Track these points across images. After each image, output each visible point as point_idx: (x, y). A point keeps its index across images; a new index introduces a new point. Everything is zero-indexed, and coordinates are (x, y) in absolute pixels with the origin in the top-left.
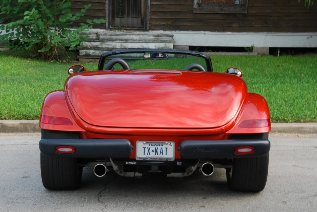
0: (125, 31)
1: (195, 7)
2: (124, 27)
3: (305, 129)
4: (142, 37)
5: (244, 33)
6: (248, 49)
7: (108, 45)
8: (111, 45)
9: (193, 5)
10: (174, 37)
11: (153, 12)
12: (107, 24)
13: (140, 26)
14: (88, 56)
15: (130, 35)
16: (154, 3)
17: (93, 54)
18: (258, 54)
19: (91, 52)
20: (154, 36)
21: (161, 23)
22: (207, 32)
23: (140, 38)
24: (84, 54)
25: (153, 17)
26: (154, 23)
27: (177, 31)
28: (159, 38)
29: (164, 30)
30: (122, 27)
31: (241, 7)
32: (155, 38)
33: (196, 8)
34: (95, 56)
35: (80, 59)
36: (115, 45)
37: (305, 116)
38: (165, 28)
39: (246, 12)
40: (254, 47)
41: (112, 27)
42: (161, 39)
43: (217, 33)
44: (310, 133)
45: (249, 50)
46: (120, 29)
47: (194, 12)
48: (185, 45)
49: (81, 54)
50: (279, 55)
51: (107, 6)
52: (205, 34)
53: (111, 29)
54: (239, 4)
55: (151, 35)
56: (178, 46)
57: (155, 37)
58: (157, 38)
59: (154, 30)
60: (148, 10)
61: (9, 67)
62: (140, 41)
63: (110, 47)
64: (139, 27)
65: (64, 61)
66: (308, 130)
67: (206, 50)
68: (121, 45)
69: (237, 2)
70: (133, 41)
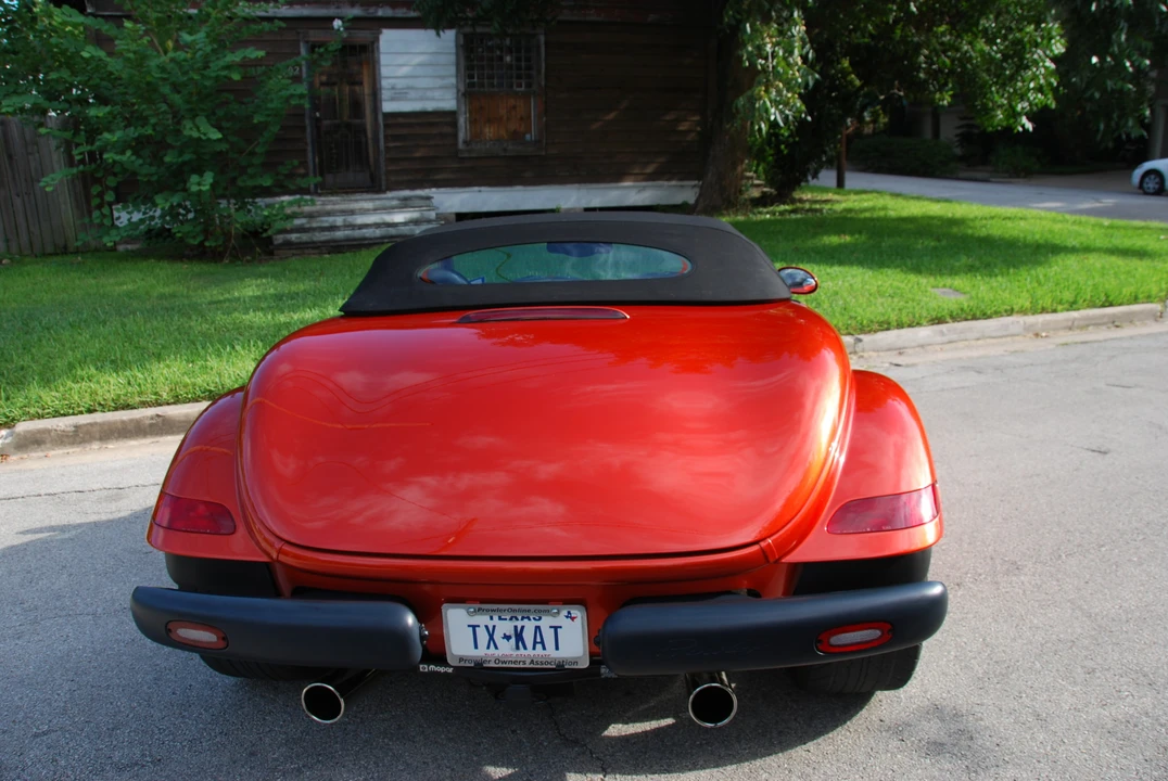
0: (346, 195)
1: (461, 148)
2: (343, 189)
4: (376, 203)
5: (543, 187)
7: (322, 222)
8: (327, 221)
9: (456, 144)
10: (434, 202)
11: (391, 160)
12: (312, 187)
13: (369, 185)
14: (288, 244)
15: (356, 201)
16: (391, 145)
17: (299, 241)
19: (294, 237)
20: (399, 199)
21: (405, 178)
22: (483, 188)
23: (375, 205)
24: (280, 241)
25: (390, 168)
26: (393, 178)
28: (409, 202)
29: (412, 188)
30: (338, 188)
31: (536, 145)
32: (402, 204)
33: (463, 150)
34: (300, 243)
35: (275, 252)
36: (335, 221)
38: (411, 186)
39: (543, 153)
40: (560, 208)
41: (321, 189)
42: (413, 205)
46: (336, 192)
47: (460, 155)
48: (449, 211)
49: (276, 243)
51: (310, 154)
52: (479, 191)
53: (320, 195)
54: (532, 141)
55: (393, 198)
57: (399, 202)
58: (405, 204)
59: (395, 190)
60: (381, 156)
61: (154, 282)
62: (375, 210)
63: (326, 225)
65: (249, 258)
68: (345, 220)
69: (528, 137)
70: (365, 212)
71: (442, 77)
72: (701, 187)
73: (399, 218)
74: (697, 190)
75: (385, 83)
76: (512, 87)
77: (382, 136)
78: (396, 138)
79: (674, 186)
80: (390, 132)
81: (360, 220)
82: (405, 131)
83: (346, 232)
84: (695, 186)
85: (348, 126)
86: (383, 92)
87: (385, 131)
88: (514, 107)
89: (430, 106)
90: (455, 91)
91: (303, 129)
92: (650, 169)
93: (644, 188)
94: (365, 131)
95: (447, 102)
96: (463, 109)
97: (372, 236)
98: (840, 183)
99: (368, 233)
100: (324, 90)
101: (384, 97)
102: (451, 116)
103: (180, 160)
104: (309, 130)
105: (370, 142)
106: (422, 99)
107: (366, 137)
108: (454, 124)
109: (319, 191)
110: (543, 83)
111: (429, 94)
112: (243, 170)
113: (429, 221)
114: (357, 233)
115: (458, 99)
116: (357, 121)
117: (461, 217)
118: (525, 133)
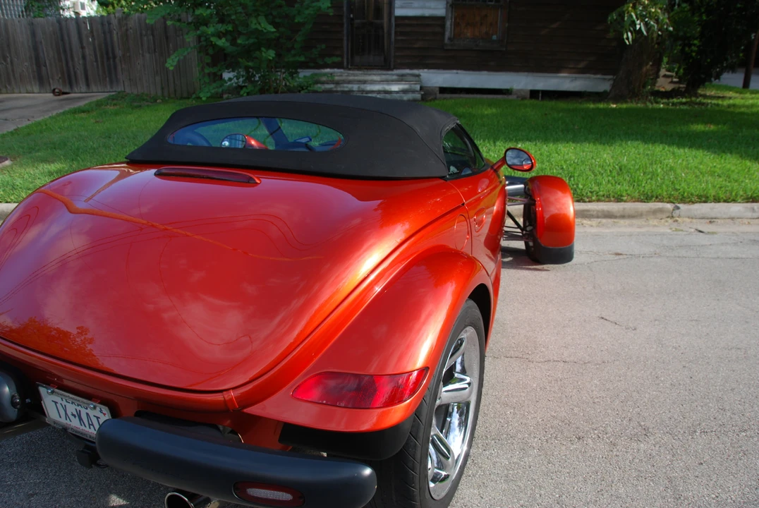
0: (366, 71)
1: (446, 43)
2: (365, 66)
3: (592, 213)
4: (383, 77)
5: (502, 73)
6: (506, 91)
7: (344, 87)
8: (347, 87)
9: (443, 40)
10: (421, 77)
11: (398, 49)
12: (345, 64)
13: (383, 65)
15: (370, 75)
16: (400, 38)
18: (517, 97)
20: (398, 75)
21: (408, 61)
22: (459, 71)
23: (380, 78)
25: (397, 54)
26: (399, 61)
27: (426, 70)
28: (404, 78)
29: (411, 68)
30: (363, 66)
31: (499, 43)
32: (399, 79)
36: (353, 87)
37: (591, 192)
38: (411, 67)
39: (504, 49)
40: (513, 89)
41: (351, 66)
42: (406, 80)
43: (471, 72)
44: (598, 217)
45: (508, 92)
46: (361, 68)
47: (445, 48)
48: (435, 86)
50: (540, 98)
51: (345, 42)
52: (458, 73)
53: (350, 69)
54: (497, 40)
55: (393, 75)
56: (426, 87)
58: (401, 79)
59: (399, 69)
60: (392, 46)
62: (381, 82)
63: (346, 89)
64: (381, 66)
66: (595, 213)
67: (459, 92)
68: (359, 87)
69: (494, 37)
70: (373, 82)
72: (614, 80)
73: (395, 88)
74: (611, 82)
77: (393, 32)
78: (402, 33)
79: (599, 78)
80: (398, 29)
81: (369, 87)
82: (409, 29)
84: (610, 79)
85: (372, 24)
86: (396, 1)
87: (395, 29)
88: (486, 16)
89: (427, 13)
90: (445, 3)
91: (342, 25)
92: (581, 65)
93: (576, 78)
94: (383, 28)
95: (439, 10)
96: (450, 15)
98: (746, 84)
101: (396, 5)
102: (440, 20)
103: (247, 43)
104: (345, 26)
105: (386, 36)
106: (422, 8)
107: (383, 32)
108: (443, 26)
109: (349, 67)
111: (427, 4)
112: (289, 50)
113: (414, 91)
115: (447, 9)
116: (378, 21)
117: (443, 90)
118: (493, 35)
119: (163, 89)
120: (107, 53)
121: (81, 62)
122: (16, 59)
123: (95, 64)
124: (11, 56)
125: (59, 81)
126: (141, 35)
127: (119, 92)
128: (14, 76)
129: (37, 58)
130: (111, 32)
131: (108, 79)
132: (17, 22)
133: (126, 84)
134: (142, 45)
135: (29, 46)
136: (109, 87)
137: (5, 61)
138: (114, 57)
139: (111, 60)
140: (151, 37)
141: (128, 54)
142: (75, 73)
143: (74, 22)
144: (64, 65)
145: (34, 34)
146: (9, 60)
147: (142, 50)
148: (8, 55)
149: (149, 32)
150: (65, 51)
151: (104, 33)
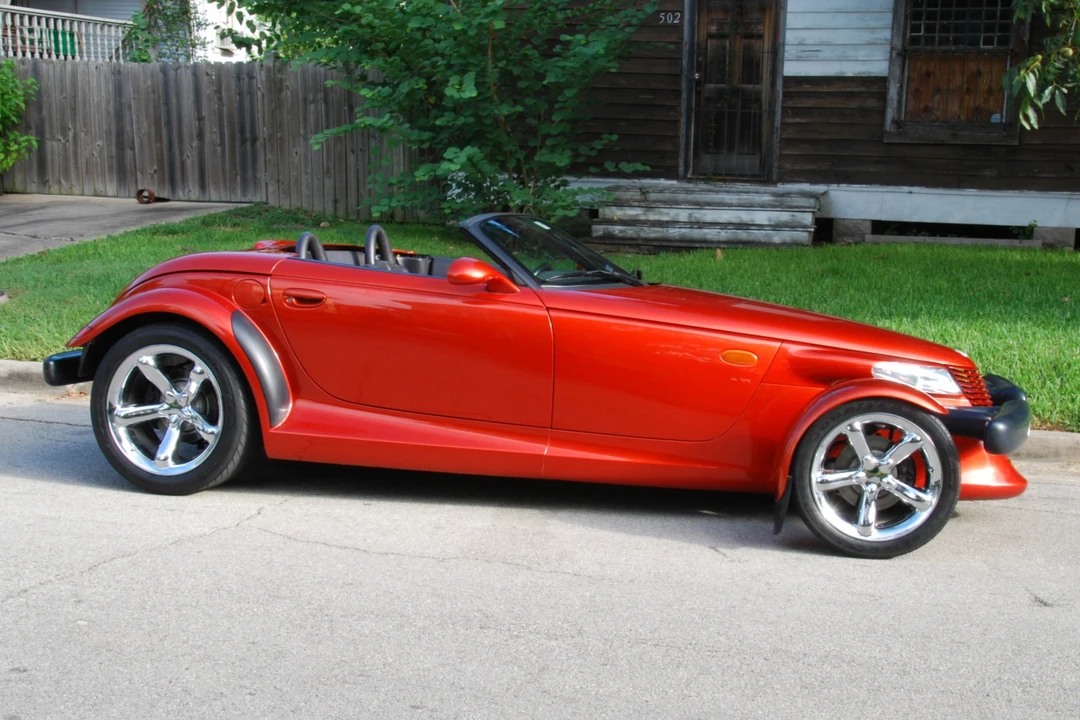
0: (718, 184)
1: (888, 129)
2: (720, 175)
4: (744, 196)
5: (1010, 193)
6: (1021, 231)
7: (662, 214)
8: (667, 214)
9: (883, 123)
10: (827, 199)
11: (787, 142)
12: (681, 169)
13: (757, 172)
14: (609, 238)
15: (718, 192)
16: (790, 120)
17: (621, 235)
18: (1043, 244)
19: (617, 229)
21: (807, 167)
22: (915, 189)
23: (739, 199)
24: (601, 233)
25: (786, 152)
26: (788, 166)
27: (843, 186)
28: (785, 199)
29: (813, 182)
30: (715, 175)
31: (1005, 130)
32: (776, 201)
33: (890, 132)
34: (624, 239)
36: (677, 215)
38: (814, 178)
39: (1016, 143)
40: (1035, 226)
41: (693, 174)
42: (789, 204)
43: (941, 191)
45: (1023, 233)
46: (710, 179)
47: (885, 141)
48: (862, 217)
49: (595, 235)
51: (683, 127)
52: (911, 193)
53: (690, 181)
54: (1001, 122)
56: (844, 219)
57: (774, 198)
58: (780, 201)
59: (789, 182)
60: (775, 136)
62: (739, 206)
63: (665, 218)
64: (753, 176)
67: (914, 231)
68: (690, 215)
69: (996, 118)
70: (721, 205)
71: (873, 29)
73: (761, 217)
75: (790, 37)
76: (978, 44)
77: (779, 108)
78: (797, 111)
80: (790, 103)
81: (709, 215)
82: (809, 103)
83: (683, 230)
85: (735, 92)
86: (787, 48)
87: (783, 102)
88: (979, 74)
89: (850, 70)
90: (888, 48)
91: (678, 93)
94: (758, 100)
95: (876, 63)
96: (897, 73)
97: (716, 238)
99: (711, 234)
100: (711, 43)
101: (786, 55)
102: (875, 86)
104: (684, 95)
105: (765, 116)
106: (840, 60)
107: (761, 108)
108: (882, 96)
109: (689, 176)
110: (1026, 39)
111: (851, 53)
114: (697, 233)
115: (891, 61)
116: (750, 86)
117: (880, 227)
118: (992, 113)
119: (336, 201)
120: (242, 132)
121: (195, 144)
122: (83, 134)
123: (219, 148)
124: (75, 128)
125: (152, 177)
126: (305, 100)
127: (257, 204)
128: (76, 163)
129: (120, 133)
130: (251, 93)
131: (239, 178)
132: (94, 69)
133: (271, 189)
134: (305, 119)
135: (108, 113)
136: (239, 193)
137: (65, 136)
138: (254, 139)
139: (248, 145)
140: (323, 105)
141: (279, 135)
142: (183, 163)
143: (189, 72)
144: (165, 148)
145: (119, 90)
146: (71, 134)
147: (305, 128)
148: (70, 126)
149: (320, 95)
150: (168, 123)
151: (240, 94)
